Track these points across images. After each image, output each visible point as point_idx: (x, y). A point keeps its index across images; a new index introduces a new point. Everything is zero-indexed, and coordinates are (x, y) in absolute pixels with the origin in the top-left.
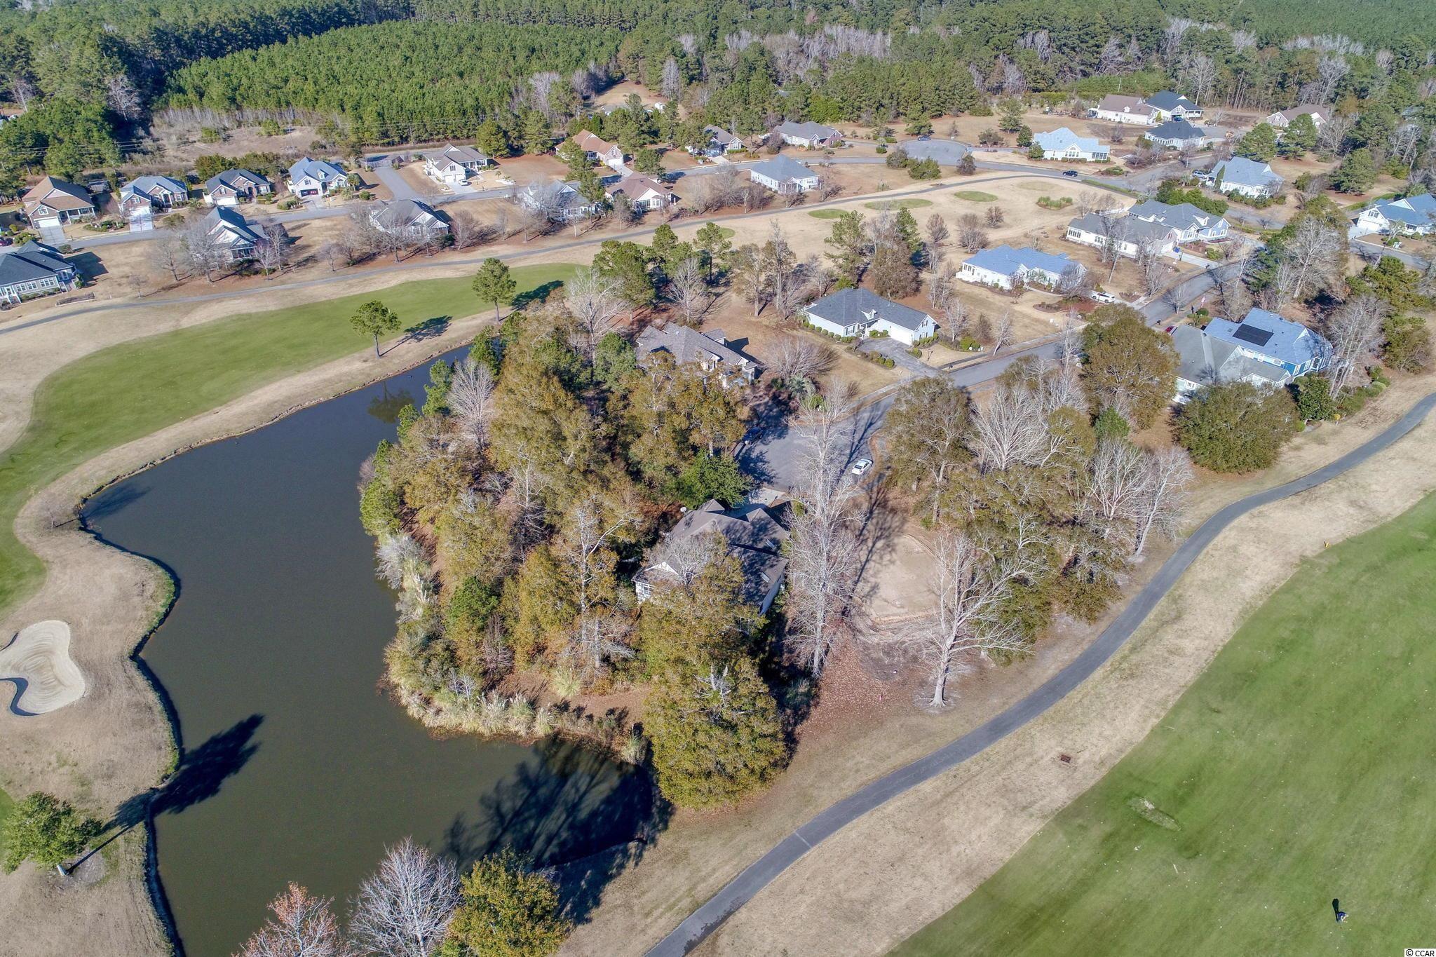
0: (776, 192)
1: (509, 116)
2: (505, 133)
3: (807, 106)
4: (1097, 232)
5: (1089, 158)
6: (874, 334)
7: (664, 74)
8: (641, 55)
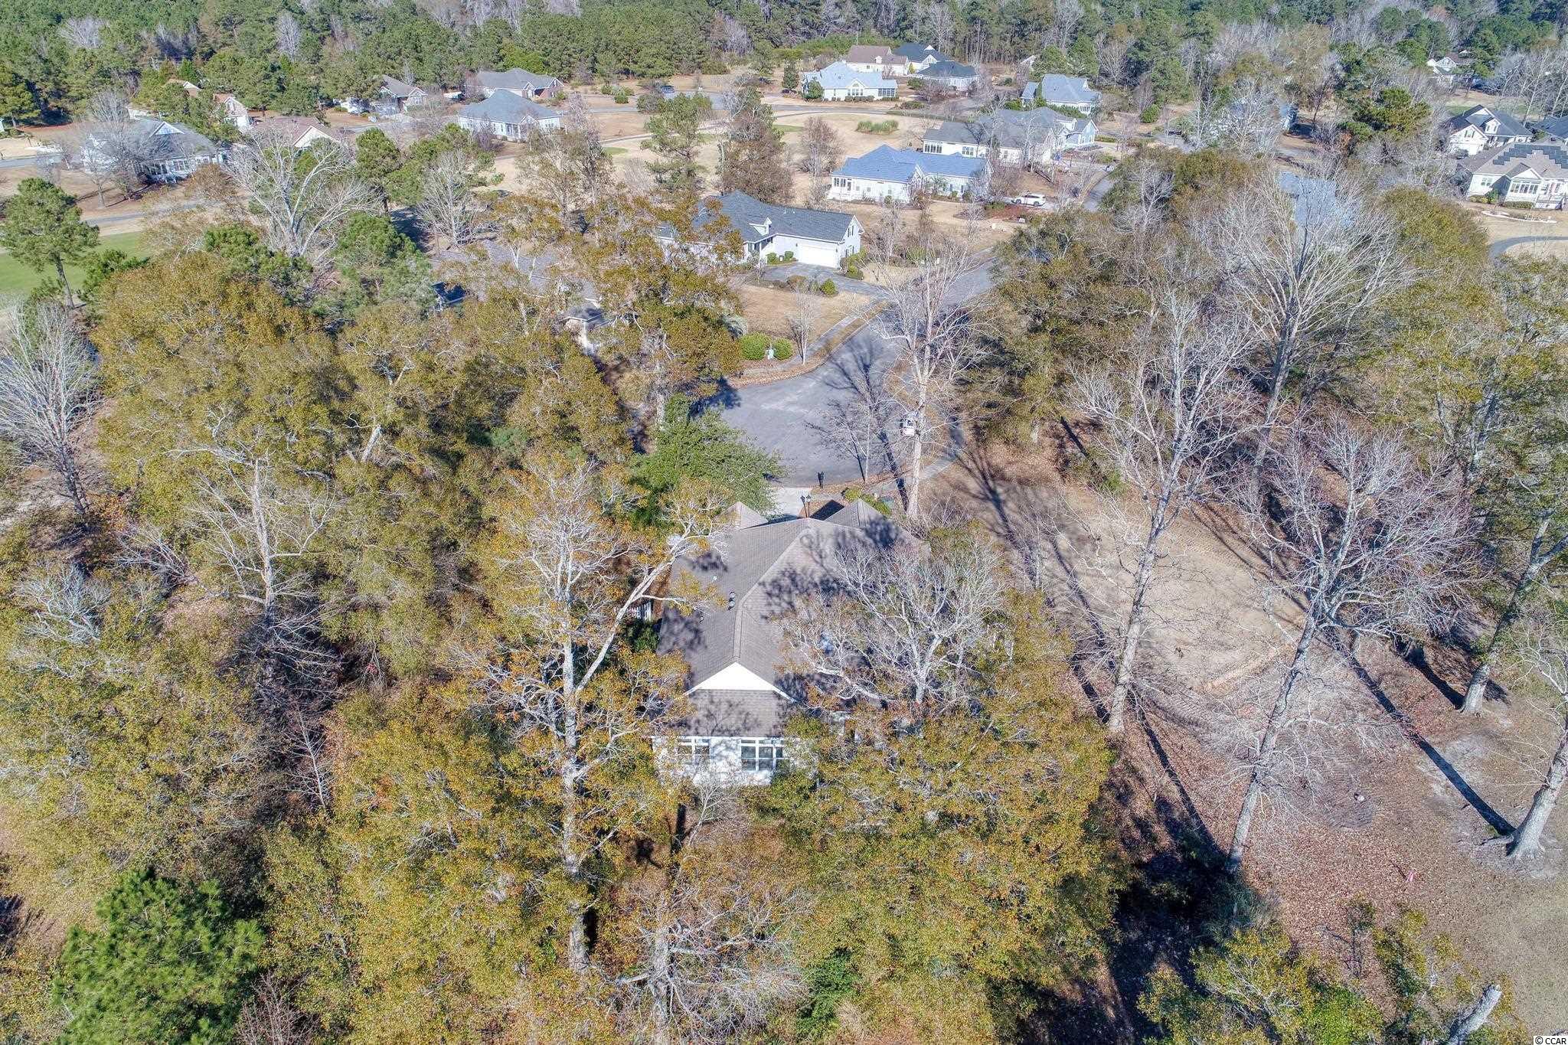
0: (505, 138)
1: (32, 58)
2: (30, 86)
3: (501, 59)
4: (963, 141)
5: (874, 93)
6: (772, 258)
7: (279, 35)
8: (237, 19)
